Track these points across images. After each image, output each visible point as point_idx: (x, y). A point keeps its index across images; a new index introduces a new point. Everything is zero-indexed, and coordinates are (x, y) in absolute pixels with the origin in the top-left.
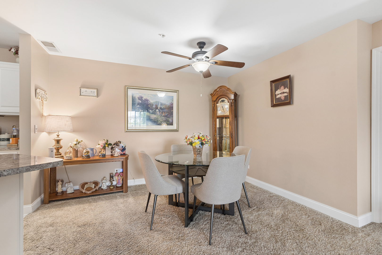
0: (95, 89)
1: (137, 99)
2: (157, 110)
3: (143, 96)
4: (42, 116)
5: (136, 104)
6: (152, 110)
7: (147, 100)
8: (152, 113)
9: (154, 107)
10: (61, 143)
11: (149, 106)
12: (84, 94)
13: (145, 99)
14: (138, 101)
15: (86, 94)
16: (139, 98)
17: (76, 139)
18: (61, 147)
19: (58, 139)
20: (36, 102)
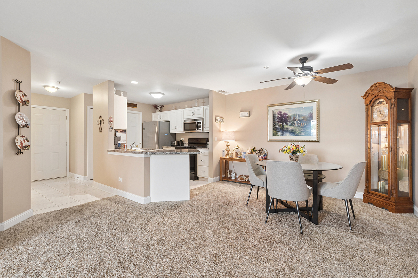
0: (248, 111)
1: (277, 114)
2: (295, 122)
3: (281, 111)
4: (220, 131)
5: (276, 119)
6: (290, 122)
7: (285, 114)
8: (290, 125)
9: (292, 119)
10: (230, 147)
11: (287, 119)
12: (242, 116)
13: (283, 113)
14: (277, 116)
15: (243, 116)
16: (278, 114)
17: (237, 146)
18: (229, 150)
19: (228, 145)
20: (216, 124)
